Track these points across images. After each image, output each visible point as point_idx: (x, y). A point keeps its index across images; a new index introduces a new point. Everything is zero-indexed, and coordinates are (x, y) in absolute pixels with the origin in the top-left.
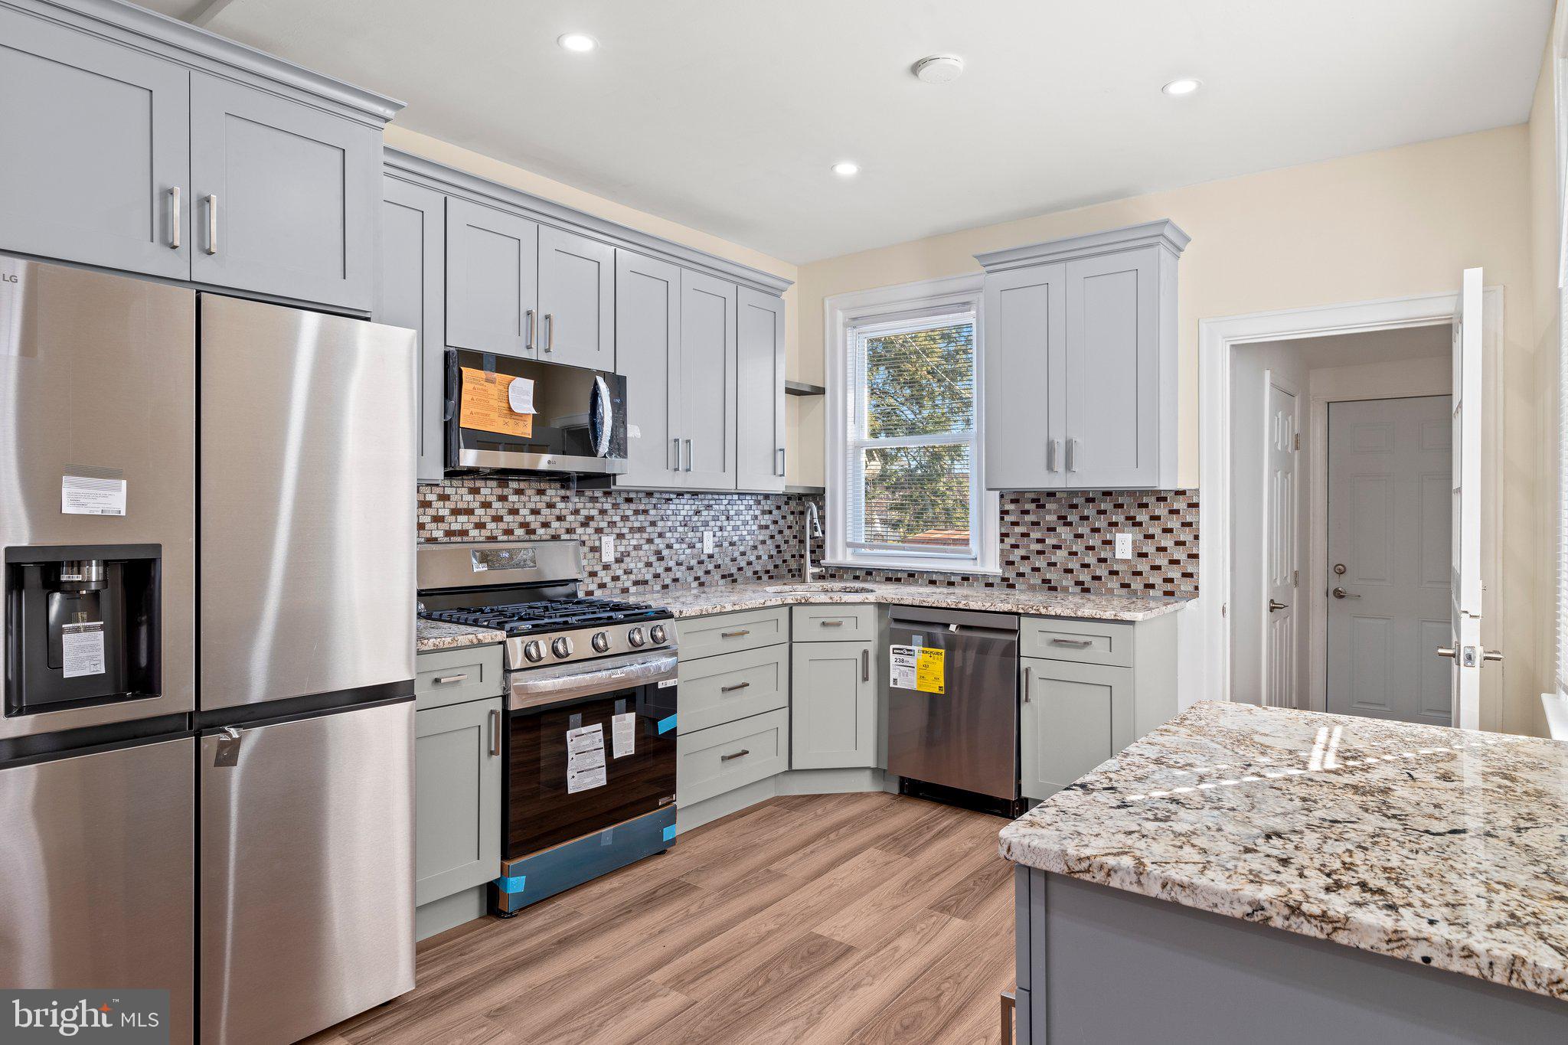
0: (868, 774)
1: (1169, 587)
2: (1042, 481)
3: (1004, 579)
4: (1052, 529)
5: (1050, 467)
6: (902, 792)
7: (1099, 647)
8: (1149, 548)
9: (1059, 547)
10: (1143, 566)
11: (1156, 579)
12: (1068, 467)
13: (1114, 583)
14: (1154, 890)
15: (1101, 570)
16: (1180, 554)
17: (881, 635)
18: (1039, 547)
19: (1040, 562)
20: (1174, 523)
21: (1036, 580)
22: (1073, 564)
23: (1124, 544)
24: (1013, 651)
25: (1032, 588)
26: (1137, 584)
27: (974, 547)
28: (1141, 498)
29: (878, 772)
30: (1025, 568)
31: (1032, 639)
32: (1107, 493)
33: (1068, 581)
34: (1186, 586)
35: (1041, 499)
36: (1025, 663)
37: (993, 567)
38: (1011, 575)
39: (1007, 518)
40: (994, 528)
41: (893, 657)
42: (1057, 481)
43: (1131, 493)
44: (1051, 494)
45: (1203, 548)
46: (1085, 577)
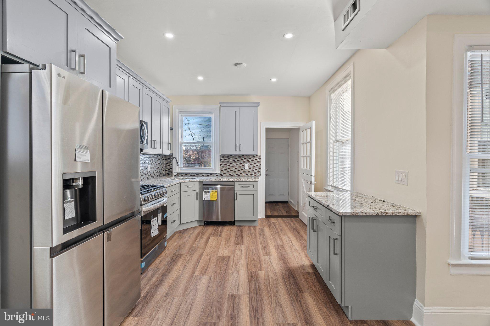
0: (196, 222)
1: (256, 174)
2: (233, 153)
3: (221, 174)
4: (232, 163)
5: (236, 150)
6: (204, 225)
7: (251, 187)
8: (251, 167)
9: (233, 167)
10: (250, 170)
11: (253, 173)
12: (240, 150)
13: (244, 174)
15: (242, 172)
16: (257, 168)
17: (200, 189)
18: (228, 167)
19: (229, 170)
20: (256, 162)
21: (228, 174)
22: (236, 171)
23: (247, 166)
24: (233, 189)
25: (227, 176)
26: (249, 174)
27: (213, 166)
28: (250, 157)
29: (199, 221)
30: (226, 172)
31: (237, 187)
32: (243, 156)
33: (235, 174)
34: (258, 174)
35: (229, 157)
36: (235, 192)
37: (218, 172)
38: (222, 173)
39: (221, 161)
40: (218, 163)
41: (204, 193)
42: (237, 153)
44: (231, 156)
45: (261, 167)
46: (239, 173)
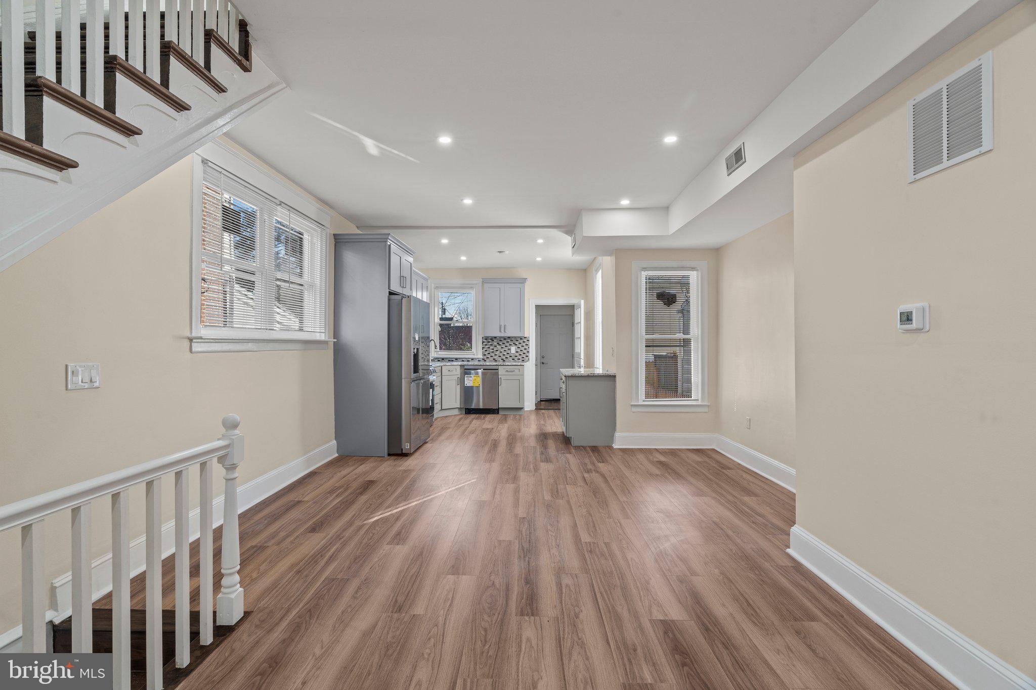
0: (457, 410)
1: (523, 359)
2: (497, 334)
3: (483, 359)
4: (496, 346)
5: (500, 331)
6: (466, 413)
7: (517, 371)
8: (519, 350)
9: (497, 351)
10: (517, 354)
11: (520, 357)
12: (505, 332)
13: (511, 359)
14: (580, 375)
15: (508, 356)
16: (525, 351)
17: (461, 374)
18: (492, 351)
19: (493, 355)
20: (524, 345)
21: (492, 359)
22: (501, 355)
23: (513, 349)
24: (497, 374)
25: (491, 361)
26: (516, 359)
27: (474, 349)
28: (516, 339)
29: (460, 409)
30: (489, 356)
31: (502, 371)
32: (509, 338)
33: (500, 359)
34: (527, 359)
35: (493, 339)
36: (500, 376)
37: (480, 356)
38: (485, 358)
39: (484, 343)
40: (480, 346)
41: (466, 378)
42: (502, 335)
43: (515, 337)
44: (495, 338)
45: (530, 350)
46: (504, 358)
